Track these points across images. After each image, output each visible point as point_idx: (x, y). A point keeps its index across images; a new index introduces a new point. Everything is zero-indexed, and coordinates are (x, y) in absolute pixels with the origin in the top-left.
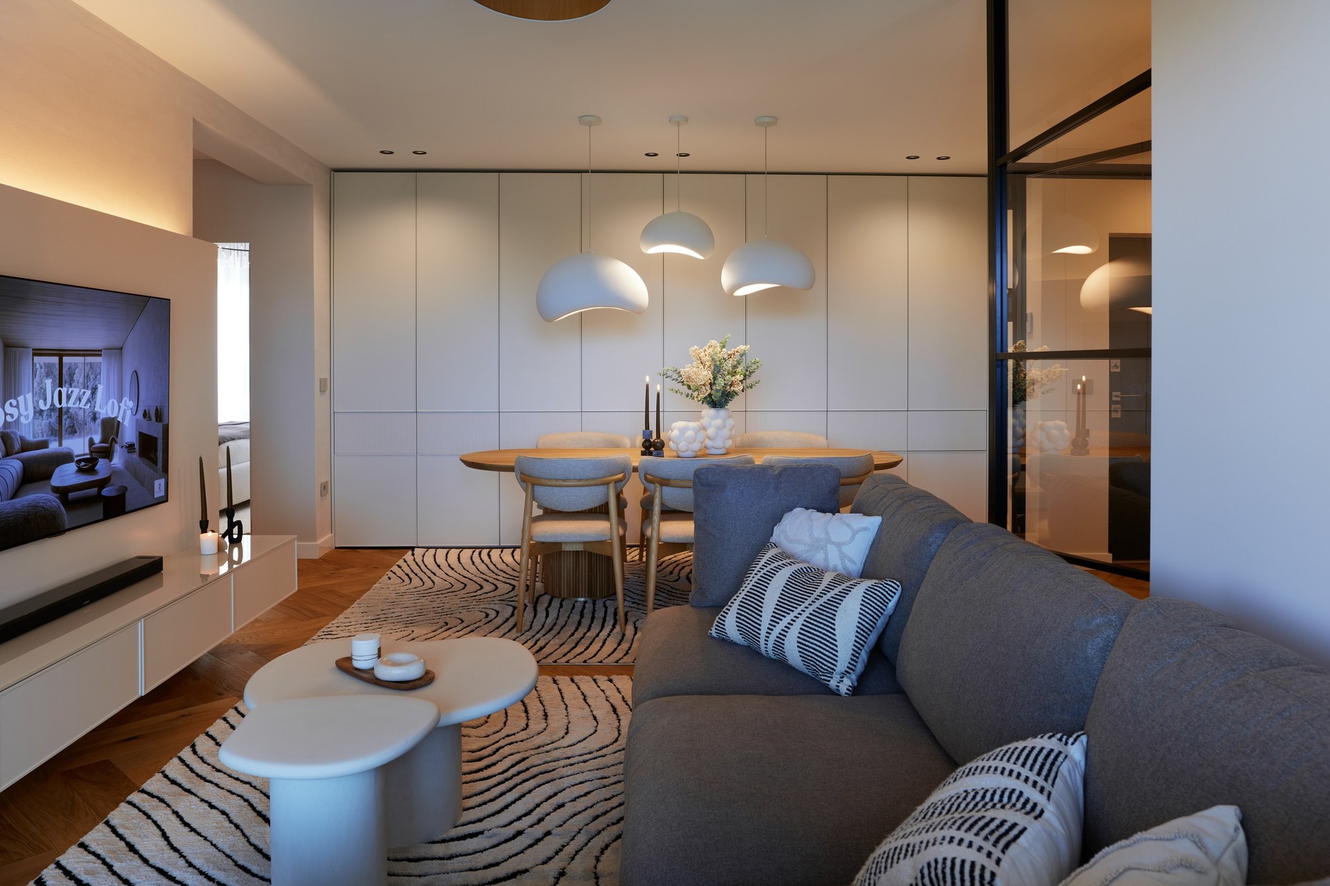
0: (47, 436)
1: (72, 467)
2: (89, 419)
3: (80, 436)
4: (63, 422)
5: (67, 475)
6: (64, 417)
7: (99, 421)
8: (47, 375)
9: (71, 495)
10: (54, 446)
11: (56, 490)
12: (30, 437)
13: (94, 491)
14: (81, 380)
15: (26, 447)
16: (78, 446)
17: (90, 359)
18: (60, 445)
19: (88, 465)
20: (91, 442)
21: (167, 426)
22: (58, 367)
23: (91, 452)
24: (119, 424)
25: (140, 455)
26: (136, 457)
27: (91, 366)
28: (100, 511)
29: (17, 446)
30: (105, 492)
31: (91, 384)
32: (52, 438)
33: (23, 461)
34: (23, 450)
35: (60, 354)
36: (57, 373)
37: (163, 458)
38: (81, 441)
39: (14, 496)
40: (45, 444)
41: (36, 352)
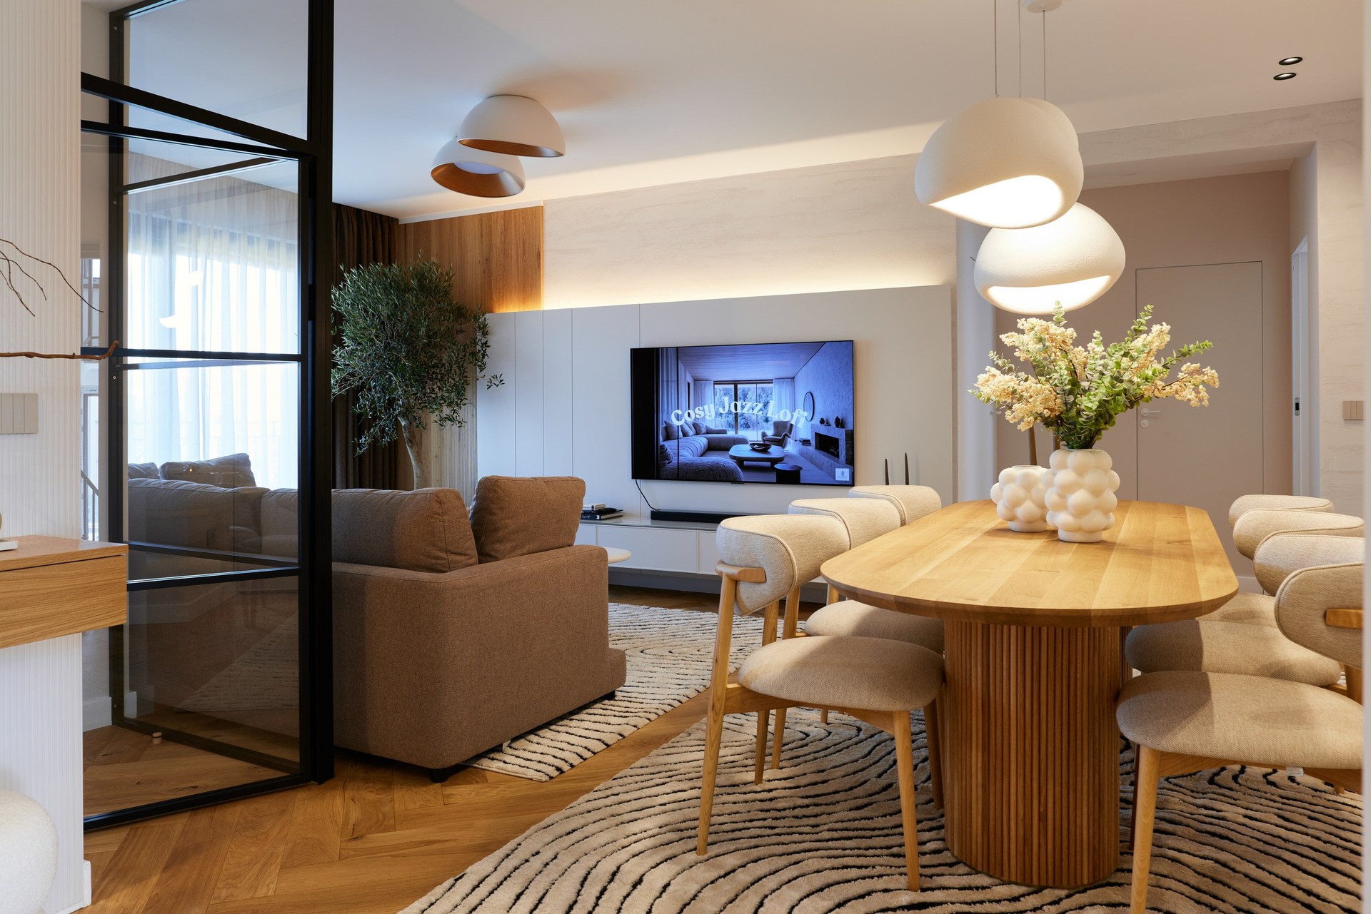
0: (726, 427)
1: (748, 447)
2: (761, 421)
3: (753, 430)
4: (737, 420)
5: (743, 451)
6: (739, 418)
7: (771, 423)
8: (725, 395)
9: (745, 463)
10: (731, 433)
11: (733, 458)
12: (713, 427)
13: (768, 464)
14: (754, 397)
15: (709, 431)
16: (754, 436)
17: (759, 385)
18: (736, 433)
19: (763, 447)
20: (764, 435)
21: (853, 431)
22: (733, 390)
23: (764, 440)
24: (792, 425)
25: (816, 448)
26: (812, 449)
27: (763, 389)
28: (773, 477)
29: (704, 430)
30: (778, 466)
31: (763, 400)
32: (730, 429)
33: (708, 439)
34: (707, 433)
35: (736, 383)
36: (733, 394)
37: (846, 454)
38: (755, 433)
39: (702, 455)
40: (724, 432)
41: (716, 383)
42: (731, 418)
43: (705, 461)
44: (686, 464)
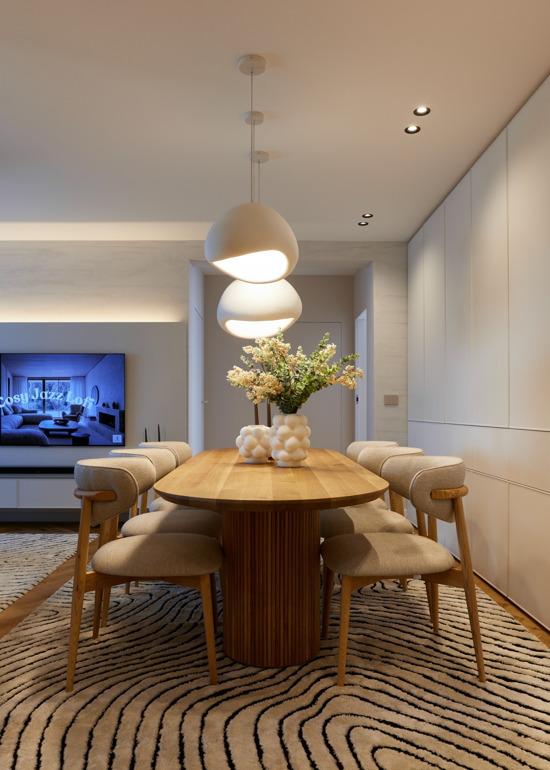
0: (36, 409)
1: (52, 422)
2: (62, 405)
3: (56, 410)
4: (44, 404)
5: (49, 424)
6: (46, 403)
7: (69, 406)
8: (36, 387)
9: (50, 432)
10: (40, 413)
11: (42, 429)
12: (27, 408)
13: (67, 433)
14: (57, 389)
15: (24, 411)
16: (56, 414)
17: (61, 381)
18: (44, 412)
19: (64, 422)
20: (64, 414)
21: (124, 411)
22: (42, 384)
23: (64, 417)
24: (83, 407)
25: (100, 422)
26: (97, 423)
27: (63, 383)
28: (70, 442)
29: (20, 411)
30: (73, 434)
31: (63, 391)
32: (39, 410)
33: (23, 417)
34: (23, 412)
35: (44, 379)
36: (42, 386)
37: (120, 425)
38: (57, 412)
39: (19, 428)
40: (35, 412)
41: (29, 379)
42: (40, 403)
43: (21, 432)
44: (6, 434)
